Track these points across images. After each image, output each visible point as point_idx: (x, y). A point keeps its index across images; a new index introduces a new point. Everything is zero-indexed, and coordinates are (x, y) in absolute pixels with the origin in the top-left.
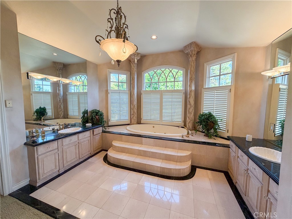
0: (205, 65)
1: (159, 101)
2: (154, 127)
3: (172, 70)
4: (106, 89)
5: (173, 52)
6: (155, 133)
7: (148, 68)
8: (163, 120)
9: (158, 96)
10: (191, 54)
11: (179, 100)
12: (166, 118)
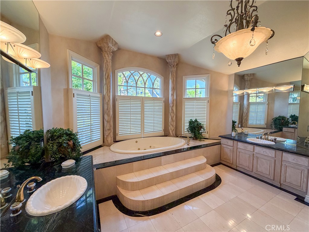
0: (184, 77)
1: (139, 110)
2: (136, 142)
3: (150, 75)
4: (65, 88)
5: (152, 56)
6: (145, 149)
7: (123, 67)
8: (145, 131)
9: (139, 103)
10: (173, 64)
11: (159, 108)
12: (149, 129)
